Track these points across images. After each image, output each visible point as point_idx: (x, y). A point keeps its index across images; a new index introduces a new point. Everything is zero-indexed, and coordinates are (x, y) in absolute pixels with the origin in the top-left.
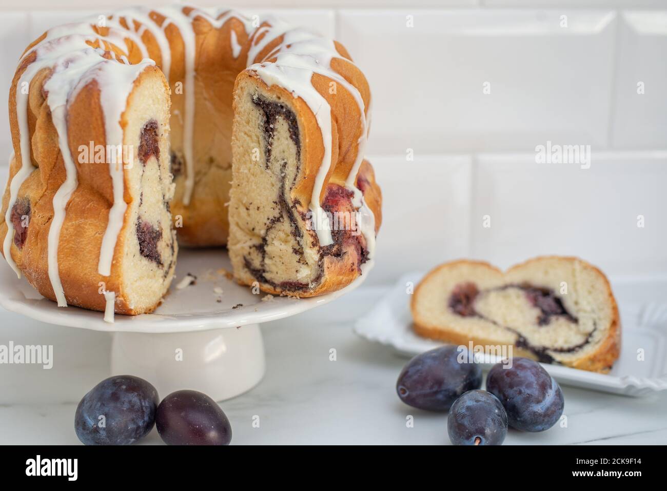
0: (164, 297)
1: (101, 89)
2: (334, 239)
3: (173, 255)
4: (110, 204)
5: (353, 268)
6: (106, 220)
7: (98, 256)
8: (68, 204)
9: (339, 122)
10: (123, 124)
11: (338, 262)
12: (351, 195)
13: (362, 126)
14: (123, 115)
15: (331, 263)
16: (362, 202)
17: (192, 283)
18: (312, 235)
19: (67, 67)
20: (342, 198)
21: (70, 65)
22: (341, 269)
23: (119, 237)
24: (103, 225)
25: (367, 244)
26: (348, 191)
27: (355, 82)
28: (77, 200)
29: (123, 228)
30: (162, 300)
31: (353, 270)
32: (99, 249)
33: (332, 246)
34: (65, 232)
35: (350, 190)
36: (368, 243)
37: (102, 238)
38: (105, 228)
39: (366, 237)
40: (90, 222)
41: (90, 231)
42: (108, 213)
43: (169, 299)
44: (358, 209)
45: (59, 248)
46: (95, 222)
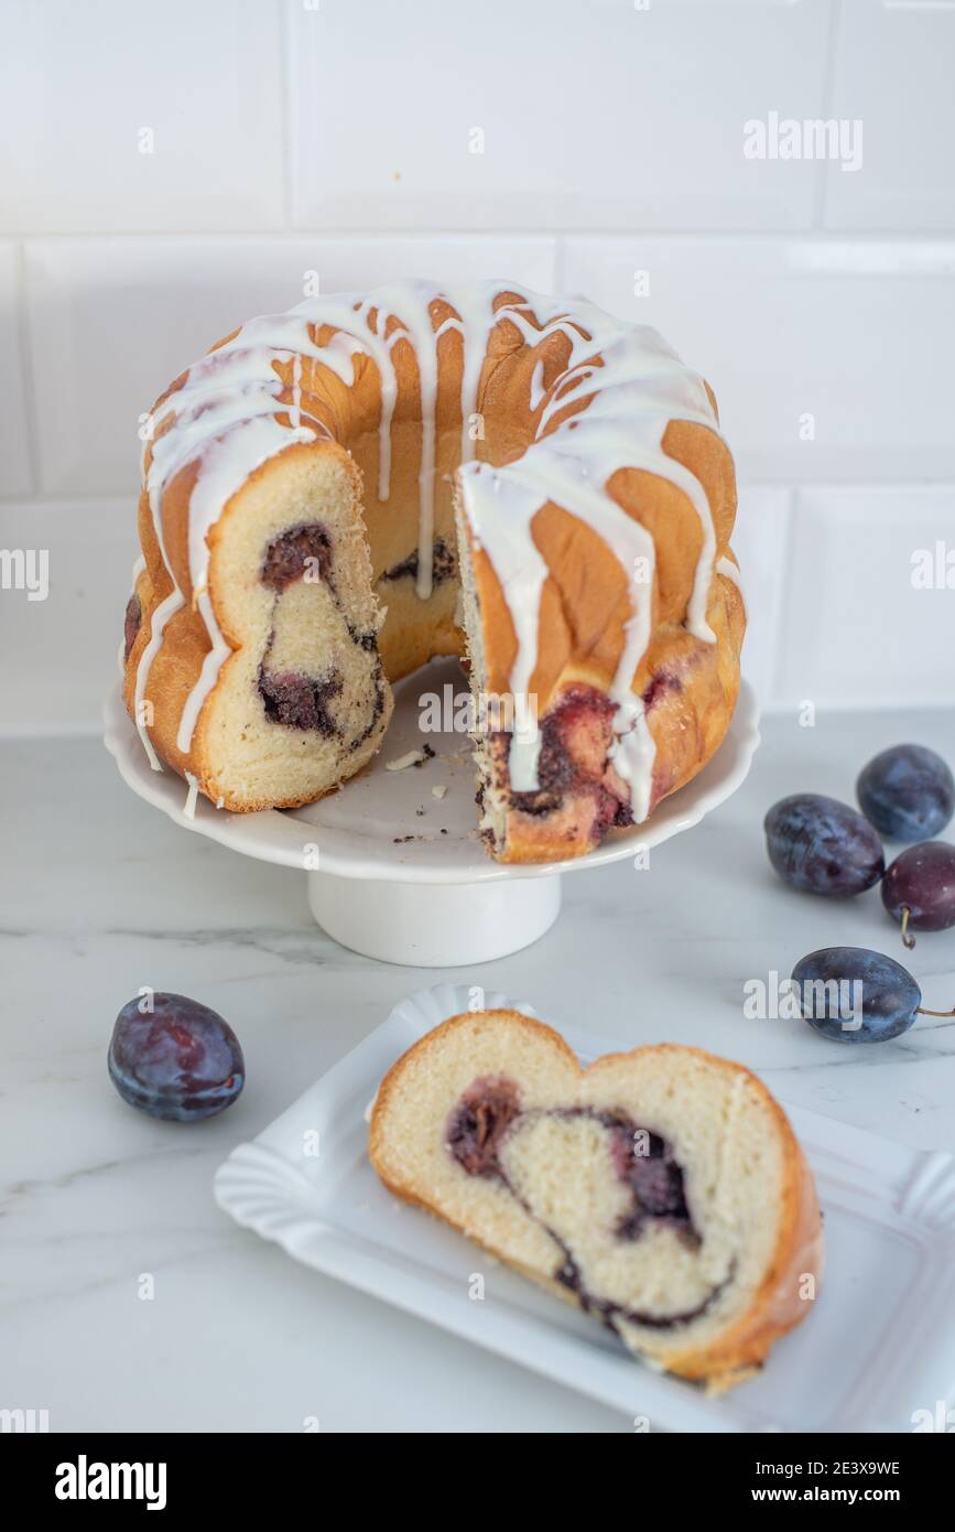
0: (346, 780)
1: (199, 478)
2: (541, 783)
3: (375, 716)
4: (208, 647)
5: (575, 835)
6: (200, 669)
7: (179, 718)
8: (166, 627)
9: (568, 594)
10: (211, 542)
11: (535, 823)
12: (612, 708)
13: (632, 602)
14: (212, 528)
15: (521, 822)
16: (633, 725)
17: (417, 764)
18: (498, 770)
19: (197, 417)
20: (589, 713)
21: (206, 413)
22: (541, 834)
23: (206, 700)
24: (195, 675)
25: (630, 796)
26: (608, 700)
27: (648, 518)
28: (175, 625)
29: (214, 689)
30: (341, 787)
31: (572, 839)
32: (182, 709)
33: (533, 795)
34: (156, 667)
35: (613, 701)
36: (634, 796)
37: (188, 694)
38: (196, 679)
39: (633, 784)
40: (182, 665)
41: (178, 682)
42: (203, 658)
43: (356, 786)
44: (619, 736)
45: (146, 690)
46: (189, 666)
